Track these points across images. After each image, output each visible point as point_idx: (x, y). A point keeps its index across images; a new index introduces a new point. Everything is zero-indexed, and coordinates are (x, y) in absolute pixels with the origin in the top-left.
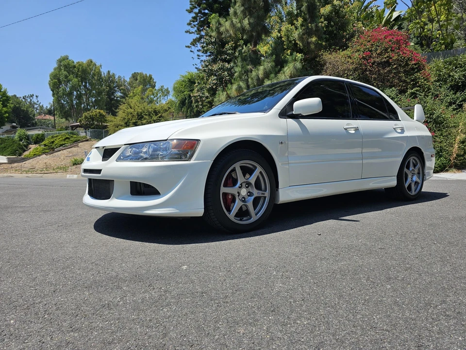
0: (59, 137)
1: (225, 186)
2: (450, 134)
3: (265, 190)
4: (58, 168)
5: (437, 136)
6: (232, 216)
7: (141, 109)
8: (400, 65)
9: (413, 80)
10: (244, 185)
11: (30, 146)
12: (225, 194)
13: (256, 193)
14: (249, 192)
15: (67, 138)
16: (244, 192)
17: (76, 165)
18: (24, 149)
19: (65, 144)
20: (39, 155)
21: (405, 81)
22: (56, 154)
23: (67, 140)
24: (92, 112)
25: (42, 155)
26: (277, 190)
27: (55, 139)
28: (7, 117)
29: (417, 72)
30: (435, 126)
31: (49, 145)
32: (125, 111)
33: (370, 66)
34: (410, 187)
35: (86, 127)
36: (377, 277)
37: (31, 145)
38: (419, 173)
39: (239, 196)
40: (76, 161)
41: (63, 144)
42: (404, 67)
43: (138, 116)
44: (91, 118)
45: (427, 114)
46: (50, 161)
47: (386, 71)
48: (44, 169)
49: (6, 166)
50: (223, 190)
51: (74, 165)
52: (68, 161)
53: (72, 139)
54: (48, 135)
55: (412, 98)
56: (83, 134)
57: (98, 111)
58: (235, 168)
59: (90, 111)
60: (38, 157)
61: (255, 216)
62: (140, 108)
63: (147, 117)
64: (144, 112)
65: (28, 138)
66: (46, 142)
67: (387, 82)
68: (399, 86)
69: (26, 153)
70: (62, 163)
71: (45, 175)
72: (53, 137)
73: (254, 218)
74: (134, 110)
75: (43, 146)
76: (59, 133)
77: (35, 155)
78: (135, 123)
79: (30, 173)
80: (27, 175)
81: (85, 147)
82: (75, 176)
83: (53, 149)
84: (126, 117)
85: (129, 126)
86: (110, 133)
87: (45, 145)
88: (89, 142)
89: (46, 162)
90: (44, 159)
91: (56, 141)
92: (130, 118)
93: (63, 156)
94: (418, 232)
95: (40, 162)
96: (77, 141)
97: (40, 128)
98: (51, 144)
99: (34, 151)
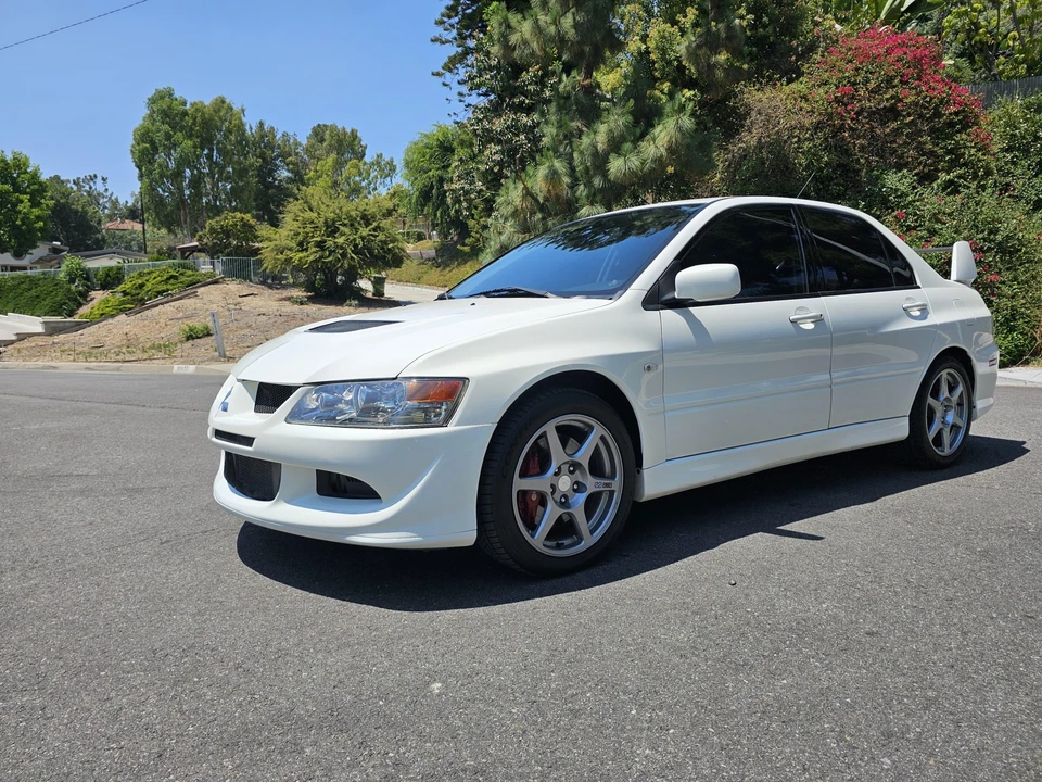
0: (154, 275)
1: (523, 475)
2: (1034, 277)
3: (613, 476)
4: (153, 347)
5: (1004, 283)
6: (538, 540)
7: (334, 212)
8: (921, 116)
9: (950, 152)
10: (565, 468)
11: (93, 294)
12: (523, 494)
13: (592, 484)
14: (577, 483)
15: (172, 277)
16: (565, 483)
17: (193, 339)
18: (81, 298)
19: (168, 290)
20: (113, 316)
21: (932, 154)
22: (148, 312)
23: (172, 281)
25: (118, 314)
26: (639, 472)
27: (146, 278)
28: (41, 230)
29: (959, 132)
30: (1001, 258)
31: (133, 292)
32: (298, 216)
33: (852, 119)
34: (938, 439)
35: (213, 252)
36: (861, 730)
38: (960, 404)
39: (553, 493)
40: (191, 331)
41: (164, 291)
42: (930, 120)
43: (327, 227)
44: (223, 232)
45: (983, 231)
46: (136, 330)
47: (888, 130)
48: (124, 350)
49: (40, 341)
50: (520, 484)
51: (188, 339)
52: (176, 330)
53: (183, 279)
54: (132, 269)
55: (949, 194)
56: (206, 268)
57: (238, 215)
58: (545, 432)
59: (223, 217)
60: (110, 321)
61: (589, 536)
62: (331, 209)
63: (346, 230)
64: (340, 219)
65: (87, 276)
66: (126, 285)
67: (892, 155)
68: (920, 164)
69: (85, 310)
70: (163, 335)
71: (125, 364)
72: (141, 275)
73: (588, 541)
74: (319, 214)
75: (119, 296)
76: (154, 266)
77: (102, 314)
78: (320, 245)
79: (93, 359)
80: (87, 364)
81: (211, 297)
82: (191, 369)
83: (142, 301)
84: (301, 230)
85: (306, 250)
86: (265, 265)
87: (125, 293)
88: (221, 286)
89: (127, 331)
90: (124, 325)
91: (148, 284)
92: (307, 233)
93: (165, 318)
94: (956, 579)
95: (115, 331)
96: (193, 284)
97: (114, 254)
98: (138, 291)
99: (102, 306)
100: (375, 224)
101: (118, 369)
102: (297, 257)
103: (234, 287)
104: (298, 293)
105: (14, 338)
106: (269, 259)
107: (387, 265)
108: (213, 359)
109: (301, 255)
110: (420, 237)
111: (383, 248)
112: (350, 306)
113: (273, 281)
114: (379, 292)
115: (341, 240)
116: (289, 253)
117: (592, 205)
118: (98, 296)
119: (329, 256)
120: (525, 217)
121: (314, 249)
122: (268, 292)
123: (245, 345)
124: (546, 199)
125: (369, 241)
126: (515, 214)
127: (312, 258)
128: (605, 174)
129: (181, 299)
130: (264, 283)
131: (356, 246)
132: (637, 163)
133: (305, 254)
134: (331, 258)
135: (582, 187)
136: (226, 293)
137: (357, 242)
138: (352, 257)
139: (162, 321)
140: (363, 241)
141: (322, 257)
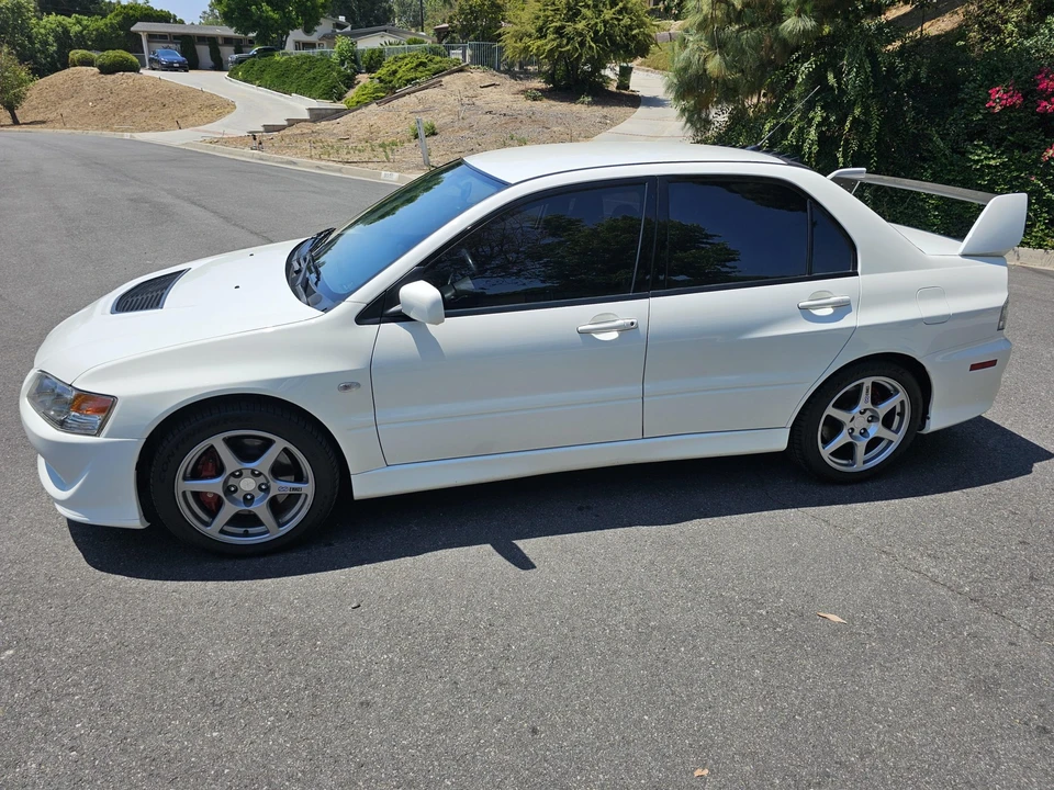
0: (406, 61)
1: (188, 478)
11: (359, 77)
13: (277, 488)
14: (262, 484)
15: (422, 64)
16: (248, 485)
18: (350, 82)
19: (416, 78)
20: (367, 105)
22: (396, 102)
23: (421, 68)
25: (370, 103)
27: (399, 64)
28: (324, 6)
31: (388, 79)
34: (842, 454)
35: (466, 32)
37: (360, 75)
39: (233, 492)
41: (413, 79)
43: (570, 9)
44: (472, 13)
46: (380, 123)
49: (306, 128)
51: (415, 138)
53: (431, 66)
54: (391, 52)
58: (211, 445)
60: (364, 110)
63: (588, 13)
65: (355, 58)
66: (382, 72)
69: (351, 94)
70: (399, 130)
72: (396, 60)
73: (276, 533)
75: (376, 81)
76: (409, 50)
77: (358, 102)
78: (559, 31)
79: (326, 157)
80: (318, 162)
81: (454, 87)
82: (395, 176)
83: (393, 89)
84: (542, 14)
85: (545, 36)
86: (506, 53)
87: (381, 80)
88: (465, 74)
89: (372, 123)
90: (373, 114)
91: (400, 71)
92: (548, 17)
93: (404, 111)
95: (364, 121)
96: (439, 72)
97: (385, 31)
98: (391, 78)
99: (361, 93)
100: (621, 5)
101: (340, 171)
102: (534, 45)
103: (478, 75)
104: (538, 84)
105: (286, 123)
106: (510, 47)
107: (631, 55)
108: (418, 167)
109: (539, 43)
111: (626, 35)
112: (583, 103)
114: (624, 85)
115: (580, 26)
116: (528, 39)
117: (799, 16)
118: (363, 78)
119: (567, 44)
121: (552, 36)
122: (509, 82)
123: (458, 150)
125: (612, 26)
126: (702, 25)
127: (548, 47)
129: (427, 88)
130: (509, 71)
131: (596, 32)
133: (544, 41)
134: (569, 47)
136: (469, 84)
137: (598, 28)
138: (590, 46)
139: (403, 114)
140: (605, 26)
141: (559, 46)
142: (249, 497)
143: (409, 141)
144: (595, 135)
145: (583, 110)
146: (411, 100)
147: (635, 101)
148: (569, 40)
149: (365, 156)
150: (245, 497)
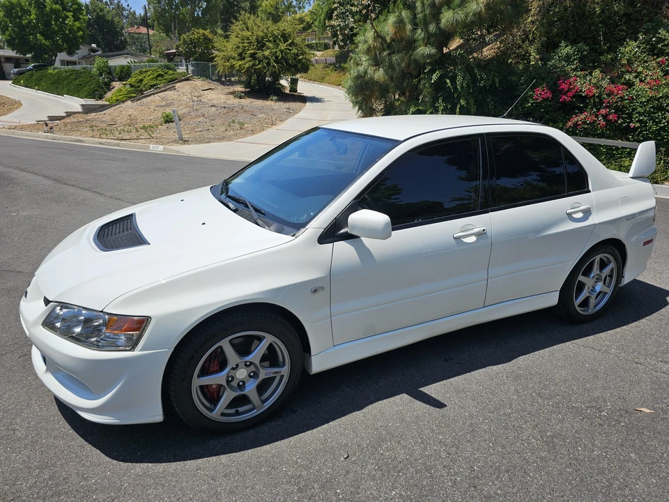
0: (149, 73)
1: (202, 375)
3: (284, 365)
4: (143, 128)
6: (217, 413)
7: (263, 31)
10: (241, 365)
12: (202, 388)
13: (263, 373)
14: (252, 372)
15: (160, 75)
16: (242, 374)
17: (169, 122)
18: (108, 87)
19: (157, 84)
20: (123, 102)
22: (145, 100)
23: (160, 78)
24: (193, 34)
25: (127, 100)
27: (144, 75)
28: (82, 37)
31: (137, 85)
32: (239, 34)
34: (584, 303)
35: (187, 56)
37: (114, 83)
38: (611, 276)
40: (167, 117)
41: (155, 85)
43: (258, 42)
44: (192, 43)
46: (136, 113)
48: (126, 129)
49: (81, 118)
50: (197, 382)
51: (166, 123)
53: (167, 77)
54: (136, 68)
56: (182, 69)
57: (201, 31)
58: (220, 346)
59: (191, 32)
60: (122, 105)
62: (261, 29)
63: (270, 45)
64: (266, 35)
65: (109, 71)
66: (132, 80)
69: (109, 95)
70: (152, 118)
71: (123, 142)
72: (141, 73)
73: (260, 409)
74: (252, 33)
75: (128, 87)
76: (150, 66)
77: (117, 100)
78: (253, 56)
79: (105, 136)
80: (100, 140)
81: (184, 90)
82: (161, 148)
83: (141, 92)
84: (241, 45)
85: (244, 59)
86: (218, 69)
88: (190, 82)
89: (130, 113)
90: (129, 108)
91: (145, 80)
92: (245, 47)
93: (153, 106)
94: (507, 471)
95: (124, 112)
96: (173, 81)
97: (128, 54)
98: (139, 84)
99: (118, 94)
100: (290, 41)
101: (118, 145)
102: (238, 64)
103: (199, 83)
104: (239, 88)
105: (64, 115)
106: (220, 64)
107: (298, 71)
108: (175, 142)
109: (240, 63)
110: (326, 47)
111: (295, 59)
112: (272, 100)
113: (224, 80)
114: (294, 89)
115: (267, 53)
116: (233, 61)
117: (426, 46)
118: (117, 85)
119: (259, 64)
120: (375, 53)
121: (248, 59)
122: (221, 87)
123: (198, 130)
124: (393, 40)
125: (286, 54)
126: (368, 51)
127: (247, 65)
128: (438, 21)
129: (165, 91)
130: (219, 80)
131: (277, 57)
132: (463, 16)
133: (243, 62)
134: (260, 66)
135: (419, 31)
136: (194, 88)
137: (278, 55)
138: (274, 66)
139: (152, 107)
140: (281, 53)
141: (254, 65)
142: (241, 384)
143: (161, 125)
144: (285, 120)
145: (271, 104)
146: (156, 97)
147: (304, 99)
148: (260, 61)
149: (134, 135)
150: (238, 384)
